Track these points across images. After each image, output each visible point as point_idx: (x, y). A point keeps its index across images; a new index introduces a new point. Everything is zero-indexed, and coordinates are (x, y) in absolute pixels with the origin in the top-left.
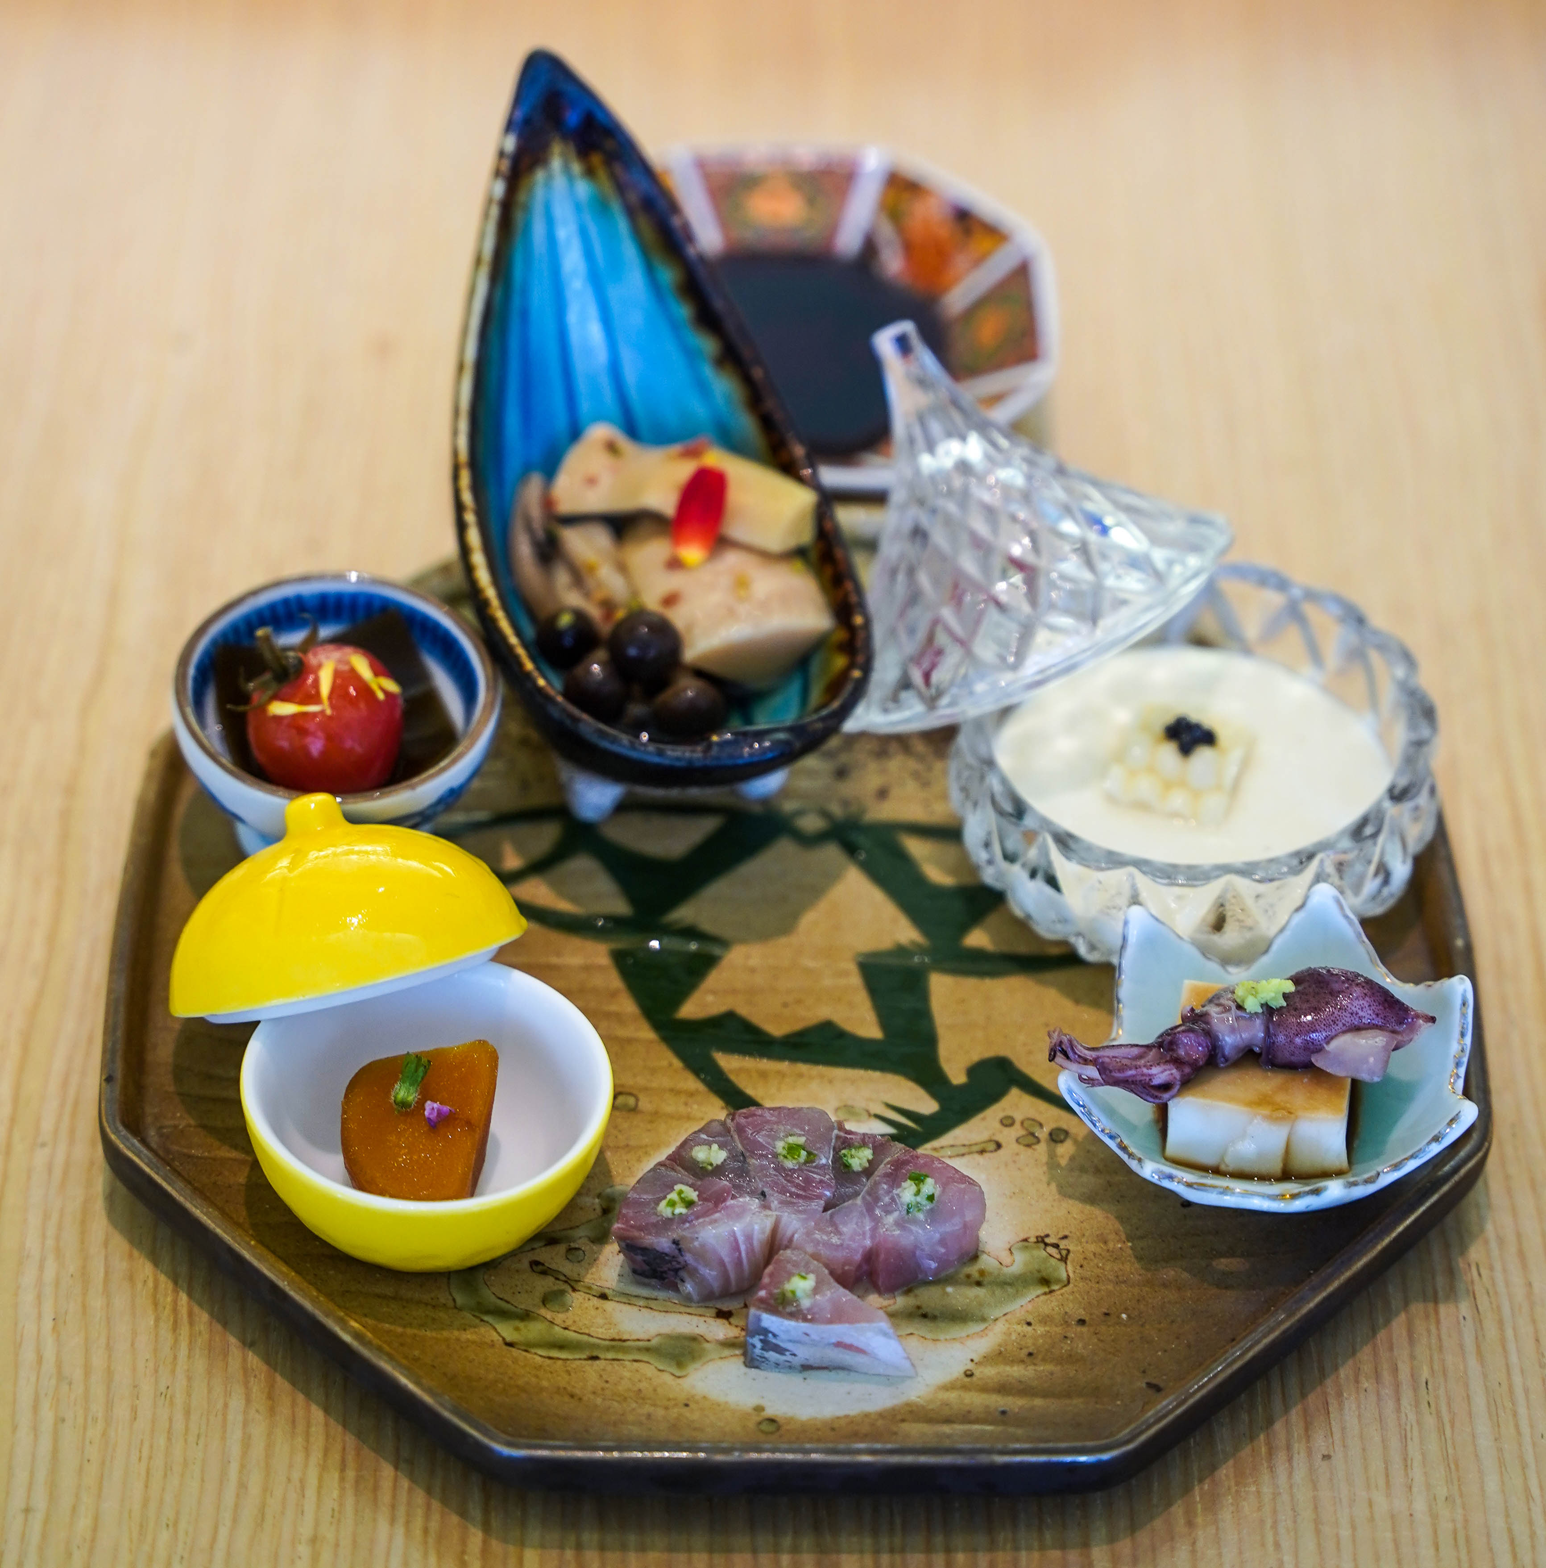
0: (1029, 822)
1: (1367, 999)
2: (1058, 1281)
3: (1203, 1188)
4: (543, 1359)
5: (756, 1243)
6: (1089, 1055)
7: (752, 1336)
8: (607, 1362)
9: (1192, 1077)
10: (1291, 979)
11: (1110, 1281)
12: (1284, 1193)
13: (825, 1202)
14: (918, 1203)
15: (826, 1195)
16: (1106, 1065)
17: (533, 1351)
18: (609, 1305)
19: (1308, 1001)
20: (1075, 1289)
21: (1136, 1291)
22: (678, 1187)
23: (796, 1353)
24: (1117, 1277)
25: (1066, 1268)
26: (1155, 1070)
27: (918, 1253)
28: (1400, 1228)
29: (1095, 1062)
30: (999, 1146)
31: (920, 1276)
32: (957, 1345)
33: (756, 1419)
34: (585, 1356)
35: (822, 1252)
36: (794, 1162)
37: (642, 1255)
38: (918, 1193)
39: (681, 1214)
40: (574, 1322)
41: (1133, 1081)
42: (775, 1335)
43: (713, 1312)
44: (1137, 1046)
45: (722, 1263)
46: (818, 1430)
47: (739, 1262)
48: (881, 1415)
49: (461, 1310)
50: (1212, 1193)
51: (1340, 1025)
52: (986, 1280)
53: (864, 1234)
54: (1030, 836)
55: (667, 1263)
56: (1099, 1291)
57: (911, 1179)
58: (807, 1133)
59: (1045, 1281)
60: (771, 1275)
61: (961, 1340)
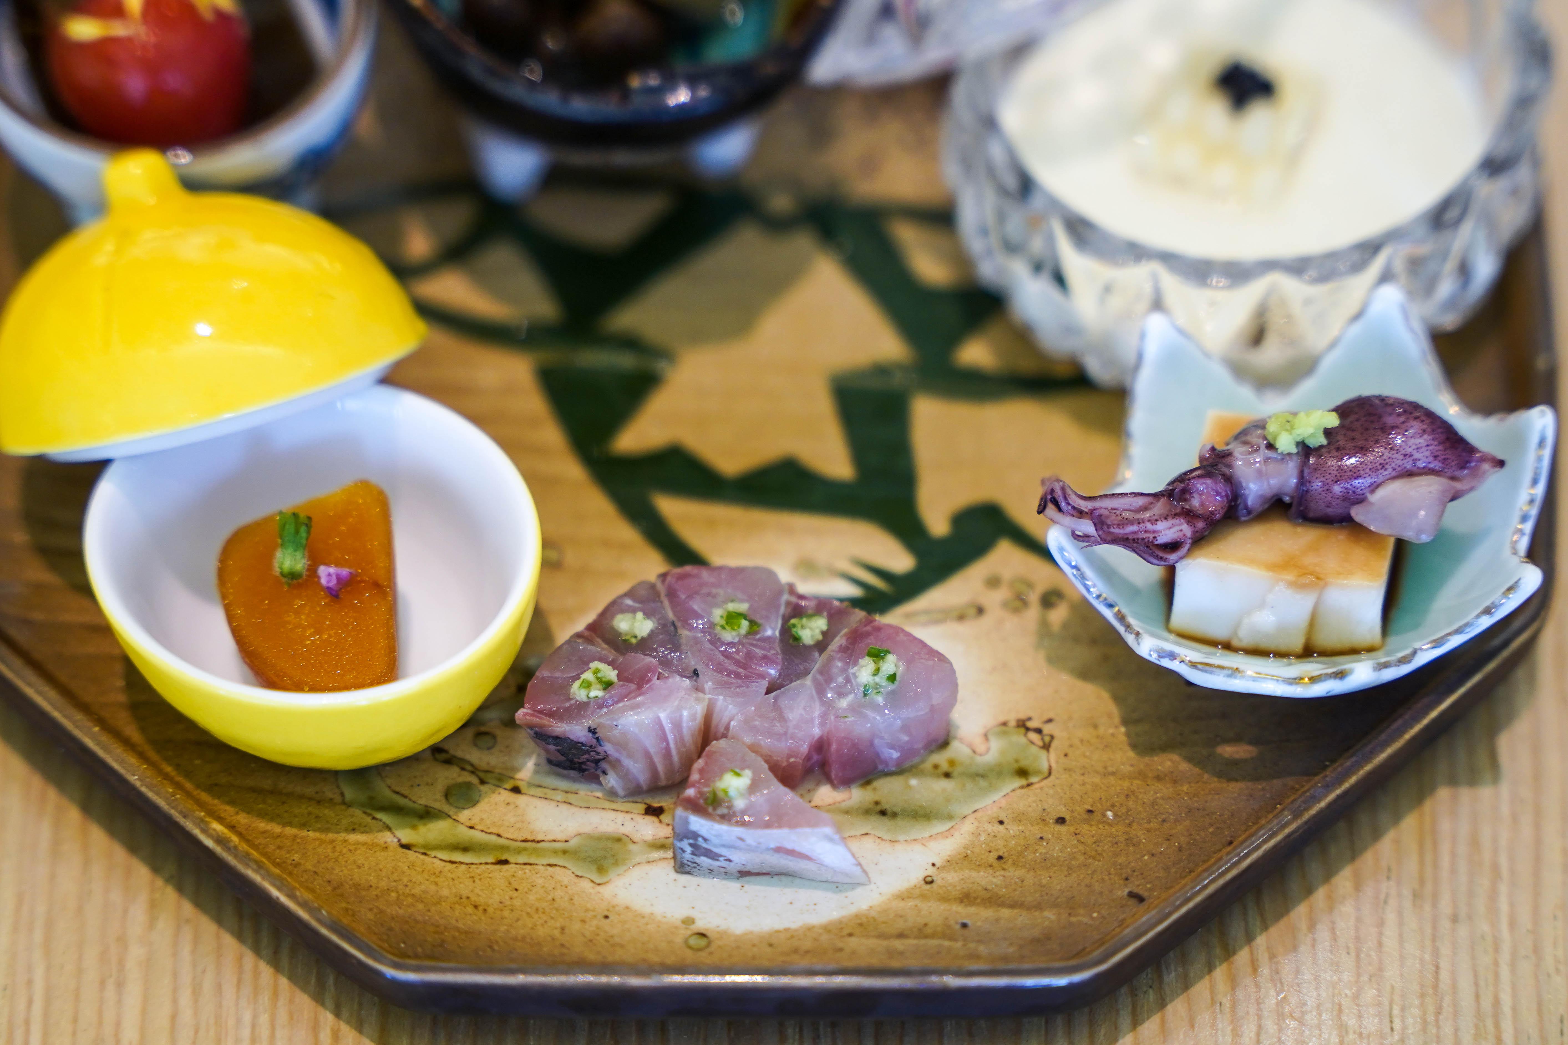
0: (1037, 202)
1: (1426, 436)
2: (1037, 772)
3: (1208, 668)
4: (443, 864)
5: (685, 731)
6: (1085, 506)
7: (681, 840)
8: (518, 866)
9: (1207, 533)
10: (1336, 410)
11: (1097, 772)
12: (1302, 676)
13: (769, 682)
14: (877, 684)
15: (770, 675)
16: (1103, 518)
17: (433, 853)
18: (521, 800)
19: (1353, 439)
20: (1058, 782)
21: (1126, 784)
22: (595, 665)
23: (731, 858)
24: (1105, 768)
25: (1048, 757)
26: (1161, 526)
27: (877, 742)
28: (1434, 714)
29: (1089, 515)
30: (980, 611)
31: (880, 767)
32: (918, 847)
33: (684, 933)
34: (491, 859)
35: (762, 743)
36: (734, 633)
37: (555, 745)
38: (877, 672)
39: (597, 697)
40: (482, 819)
41: (1134, 540)
42: (705, 840)
43: (641, 807)
44: (1142, 494)
45: (648, 755)
46: (754, 945)
47: (667, 754)
48: (827, 928)
49: (350, 806)
50: (1219, 675)
51: (1390, 470)
52: (956, 771)
53: (812, 720)
54: (1035, 222)
55: (585, 754)
56: (1084, 784)
57: (870, 655)
58: (750, 598)
59: (1022, 773)
60: (701, 771)
61: (923, 842)
